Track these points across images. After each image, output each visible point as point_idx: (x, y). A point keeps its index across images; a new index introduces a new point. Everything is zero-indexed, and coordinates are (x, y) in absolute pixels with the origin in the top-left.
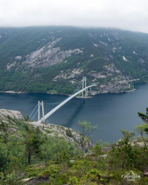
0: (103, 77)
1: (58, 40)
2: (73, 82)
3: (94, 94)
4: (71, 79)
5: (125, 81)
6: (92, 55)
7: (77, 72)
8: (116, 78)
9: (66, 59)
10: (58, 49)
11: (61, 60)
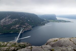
0: (25, 26)
1: (10, 16)
2: (17, 29)
3: (24, 31)
4: (16, 28)
5: (30, 27)
6: (21, 21)
7: (18, 26)
8: (28, 27)
9: (13, 22)
10: (10, 19)
11: (12, 22)
